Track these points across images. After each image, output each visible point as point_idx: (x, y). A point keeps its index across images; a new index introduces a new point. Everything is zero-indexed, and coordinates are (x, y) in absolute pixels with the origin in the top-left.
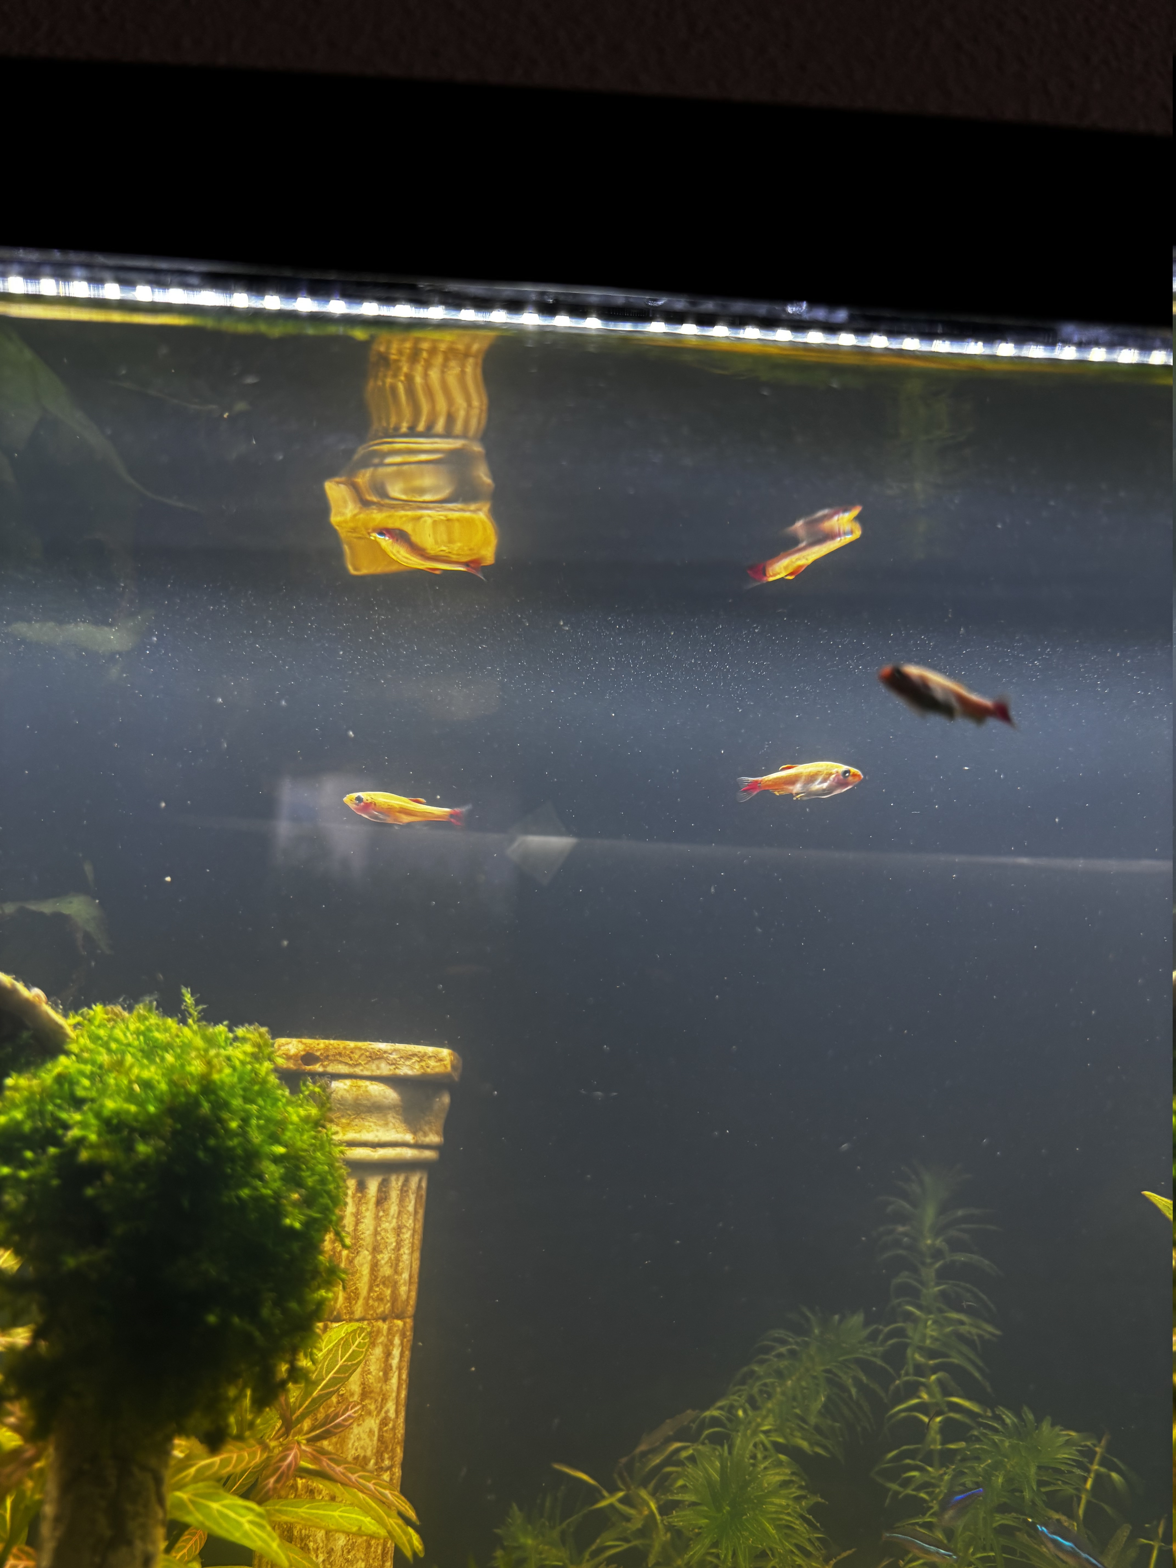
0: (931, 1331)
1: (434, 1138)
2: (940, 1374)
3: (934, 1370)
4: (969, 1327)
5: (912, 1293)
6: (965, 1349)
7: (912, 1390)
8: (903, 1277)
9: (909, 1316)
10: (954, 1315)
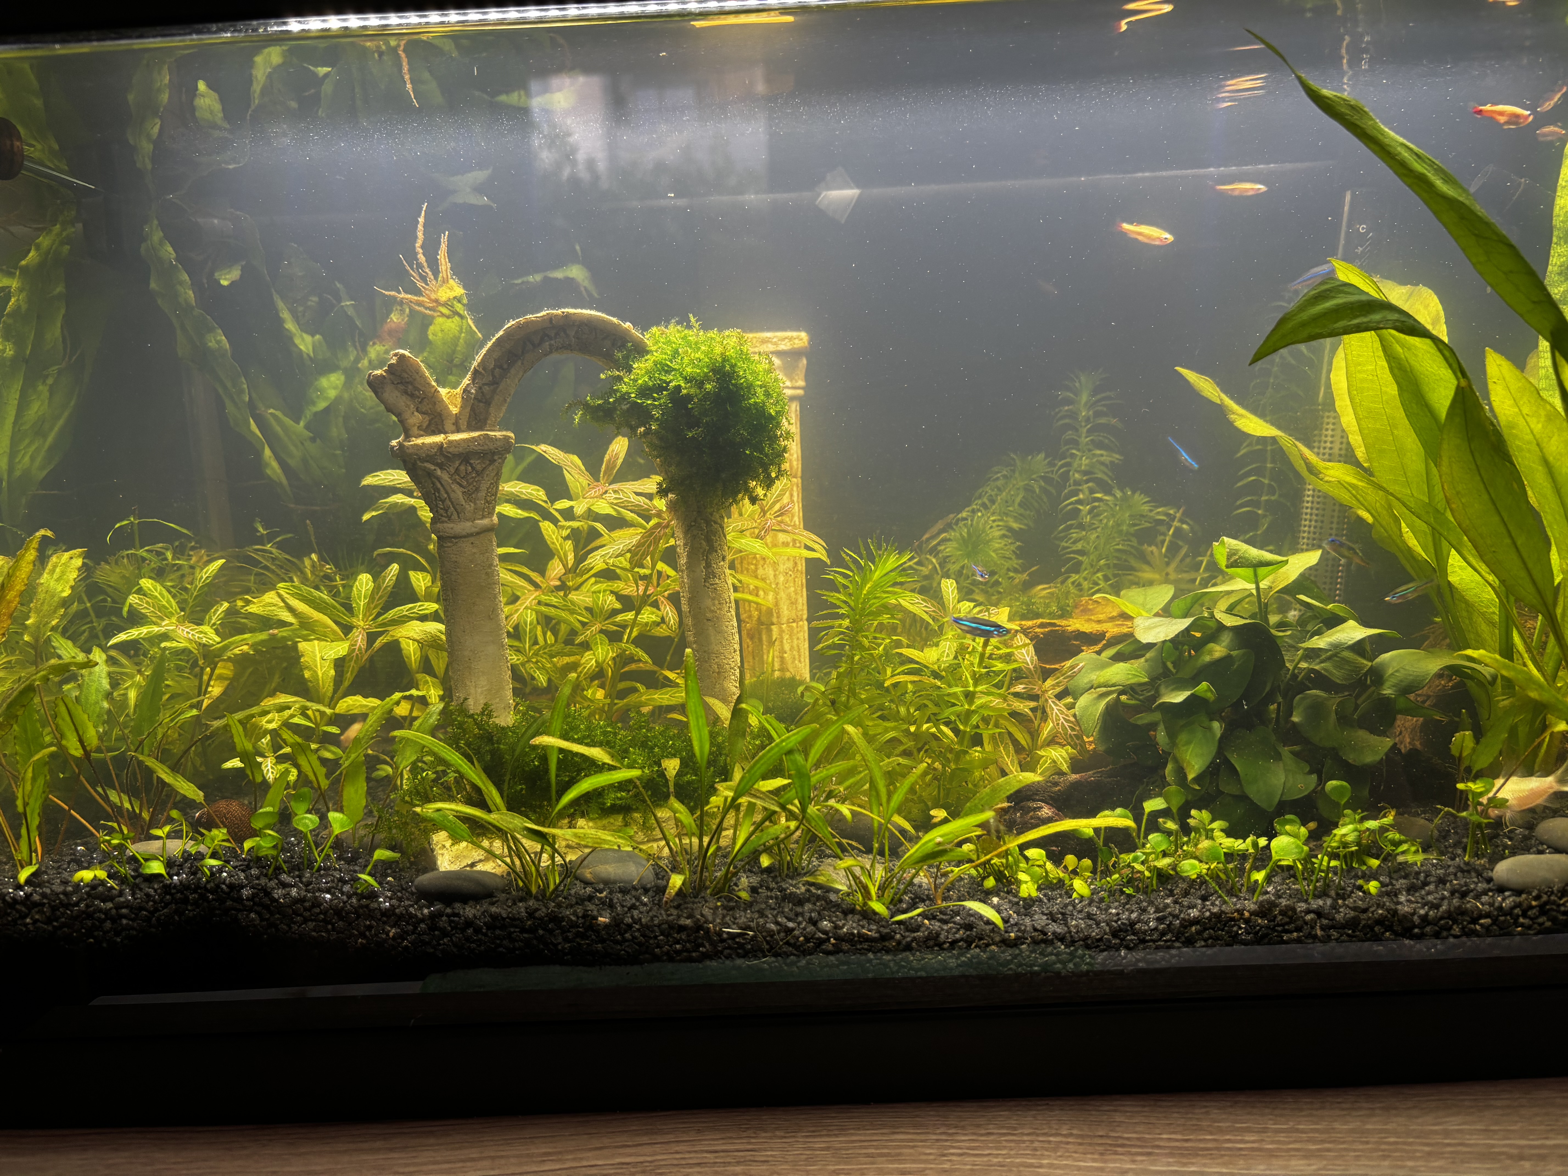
0: (1085, 461)
1: (801, 383)
2: (1090, 484)
3: (1087, 482)
4: (1105, 456)
5: (1075, 443)
6: (1103, 468)
7: (1075, 493)
8: (1069, 434)
9: (1073, 456)
10: (1098, 452)
